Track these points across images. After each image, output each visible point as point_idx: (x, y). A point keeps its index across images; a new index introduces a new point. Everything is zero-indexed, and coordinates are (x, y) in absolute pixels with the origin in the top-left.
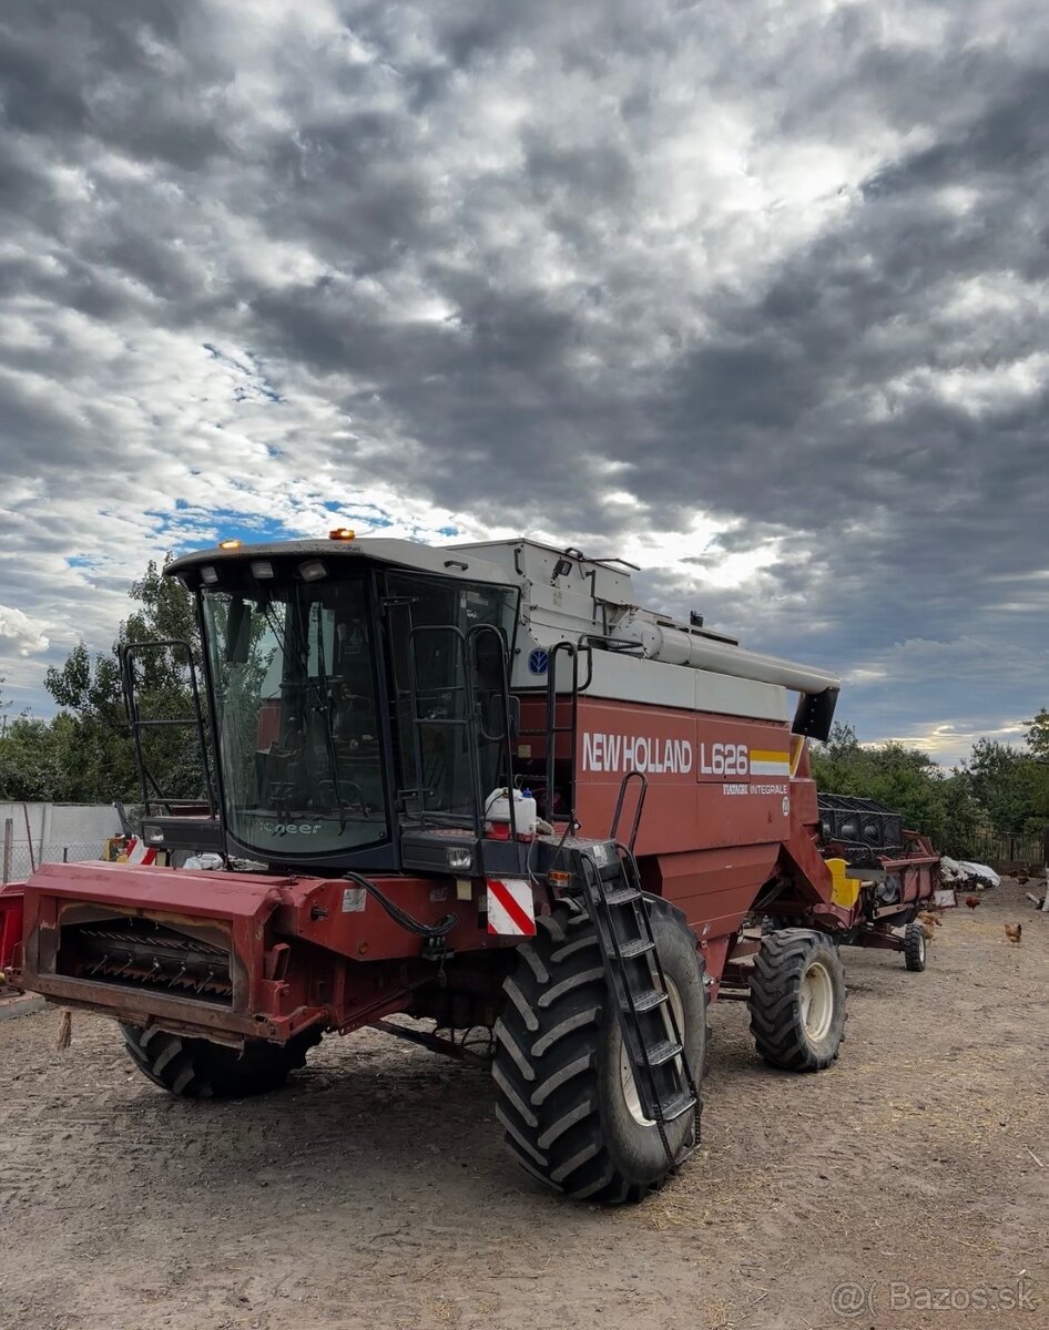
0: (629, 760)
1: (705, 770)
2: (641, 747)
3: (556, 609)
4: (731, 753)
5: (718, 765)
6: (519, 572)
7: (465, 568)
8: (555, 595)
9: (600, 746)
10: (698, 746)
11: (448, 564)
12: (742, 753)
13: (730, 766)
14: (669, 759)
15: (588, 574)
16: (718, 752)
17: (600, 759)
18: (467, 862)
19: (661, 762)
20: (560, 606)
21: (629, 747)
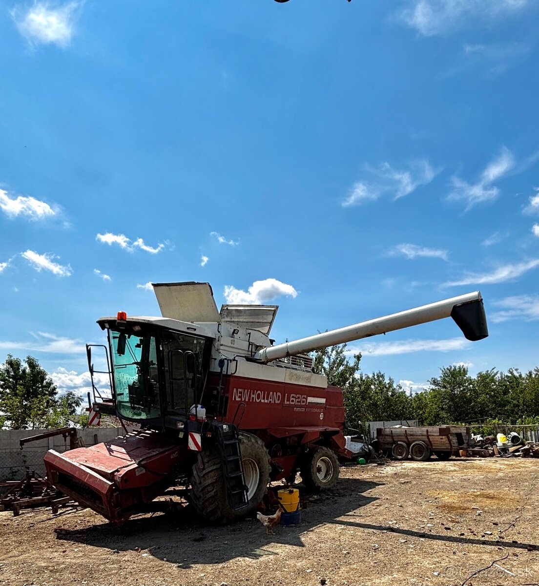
0: (253, 398)
1: (286, 402)
2: (259, 394)
3: (232, 345)
4: (299, 398)
5: (293, 401)
6: (219, 332)
7: (195, 330)
8: (232, 340)
9: (240, 393)
10: (284, 395)
11: (188, 328)
12: (304, 398)
13: (298, 402)
14: (271, 398)
15: (248, 333)
16: (293, 397)
17: (239, 397)
18: (183, 426)
19: (267, 399)
20: (234, 344)
21: (253, 394)
